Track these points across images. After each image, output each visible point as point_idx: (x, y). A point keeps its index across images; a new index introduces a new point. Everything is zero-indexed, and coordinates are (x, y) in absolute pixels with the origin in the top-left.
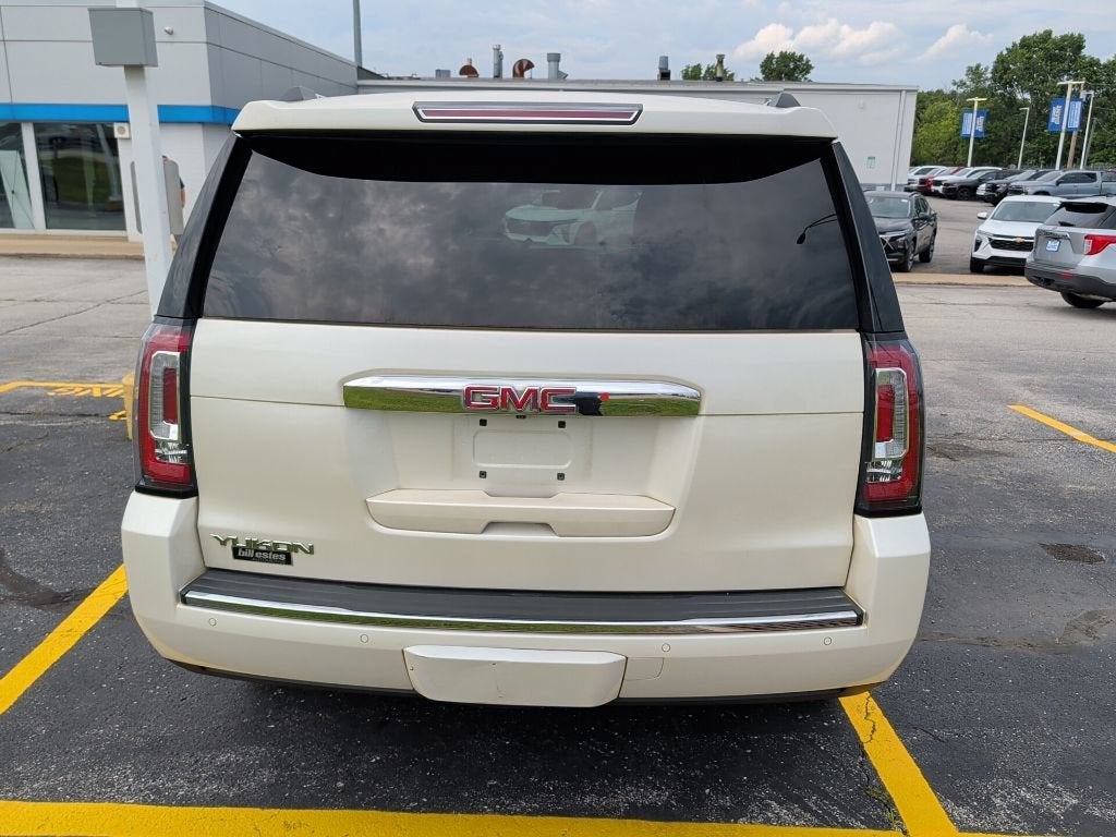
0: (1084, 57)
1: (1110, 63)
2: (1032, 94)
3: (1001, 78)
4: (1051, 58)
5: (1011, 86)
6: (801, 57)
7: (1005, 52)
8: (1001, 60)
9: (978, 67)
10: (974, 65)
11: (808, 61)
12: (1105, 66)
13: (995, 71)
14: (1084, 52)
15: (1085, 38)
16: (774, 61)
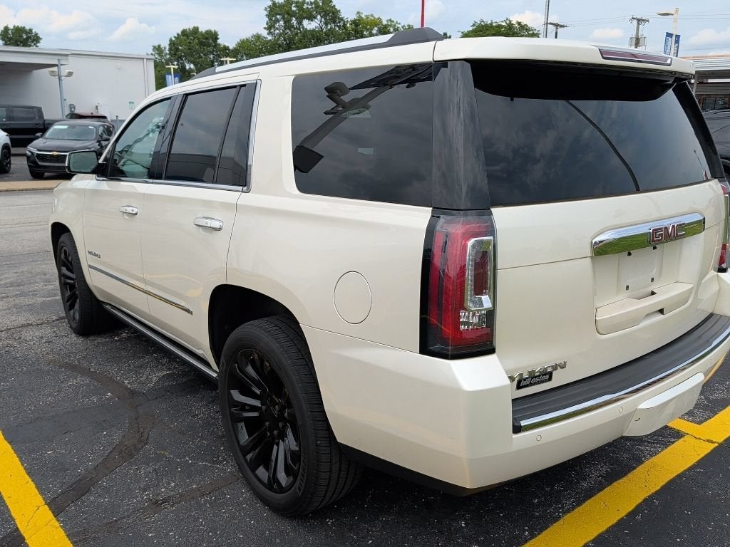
0: (219, 45)
1: (235, 48)
2: (195, 65)
3: (175, 54)
4: (201, 44)
5: (182, 59)
6: (31, 30)
7: (173, 39)
8: (172, 43)
9: (159, 46)
10: (156, 45)
11: (37, 34)
12: (232, 51)
13: (170, 50)
14: (219, 41)
15: (219, 33)
16: (10, 32)
